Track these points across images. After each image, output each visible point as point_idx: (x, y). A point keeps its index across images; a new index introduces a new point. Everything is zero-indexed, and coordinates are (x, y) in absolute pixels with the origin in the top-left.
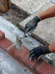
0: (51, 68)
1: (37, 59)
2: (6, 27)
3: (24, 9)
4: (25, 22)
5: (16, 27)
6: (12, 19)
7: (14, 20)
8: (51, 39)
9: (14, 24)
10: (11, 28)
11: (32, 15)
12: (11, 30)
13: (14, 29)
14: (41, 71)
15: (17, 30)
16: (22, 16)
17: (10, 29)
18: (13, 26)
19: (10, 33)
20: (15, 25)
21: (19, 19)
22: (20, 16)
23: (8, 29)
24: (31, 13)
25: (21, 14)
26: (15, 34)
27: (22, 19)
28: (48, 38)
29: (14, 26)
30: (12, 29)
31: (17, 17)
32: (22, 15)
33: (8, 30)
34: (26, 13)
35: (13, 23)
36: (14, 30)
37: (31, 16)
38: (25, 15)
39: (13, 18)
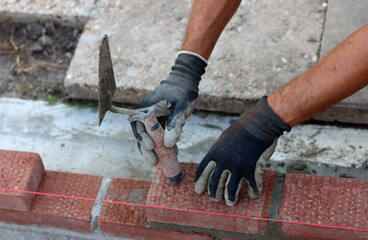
0: (338, 189)
1: (253, 184)
2: (9, 130)
3: (41, 12)
4: (84, 62)
5: (51, 103)
6: (11, 81)
7: (24, 78)
8: (239, 76)
9: (35, 98)
10: (33, 119)
11: (89, 18)
12: (41, 131)
13: (51, 118)
14: (308, 222)
15: (68, 115)
16: (46, 47)
17: (33, 125)
18: (38, 107)
19: (48, 143)
20: (42, 98)
21: (43, 63)
22: (37, 47)
23: (26, 130)
24: (80, 11)
25: (35, 40)
26: (69, 136)
27: (54, 57)
28: (228, 79)
29: (41, 103)
30: (43, 120)
31: (25, 61)
32: (44, 39)
33: (29, 134)
34: (57, 26)
35: (25, 95)
36: (57, 123)
37: (91, 22)
38: (57, 36)
39: (15, 74)
